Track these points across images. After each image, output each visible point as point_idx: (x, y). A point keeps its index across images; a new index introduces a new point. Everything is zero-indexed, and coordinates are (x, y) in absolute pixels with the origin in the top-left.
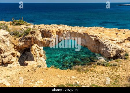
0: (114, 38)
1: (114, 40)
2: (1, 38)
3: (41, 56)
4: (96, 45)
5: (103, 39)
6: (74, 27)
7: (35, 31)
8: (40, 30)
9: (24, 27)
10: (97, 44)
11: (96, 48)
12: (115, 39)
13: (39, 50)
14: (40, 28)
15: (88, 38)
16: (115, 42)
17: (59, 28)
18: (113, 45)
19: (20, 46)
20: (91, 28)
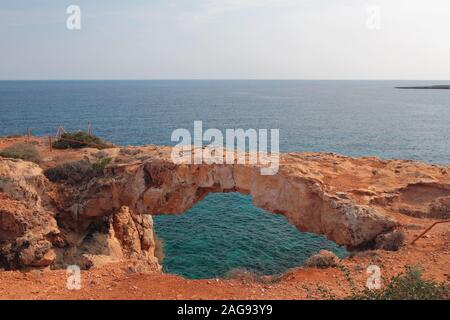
0: (365, 187)
1: (368, 194)
2: (19, 188)
3: (145, 246)
5: (332, 188)
7: (124, 166)
8: (139, 161)
9: (92, 155)
12: (369, 189)
13: (139, 226)
14: (139, 155)
16: (367, 198)
18: (361, 207)
19: (76, 212)
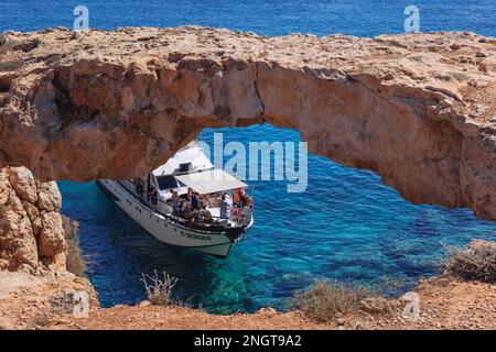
4: (436, 153)
5: (482, 108)
6: (279, 40)
8: (41, 65)
10: (439, 145)
11: (440, 173)
13: (32, 209)
14: (39, 52)
15: (378, 109)
17: (172, 49)
20: (394, 43)
